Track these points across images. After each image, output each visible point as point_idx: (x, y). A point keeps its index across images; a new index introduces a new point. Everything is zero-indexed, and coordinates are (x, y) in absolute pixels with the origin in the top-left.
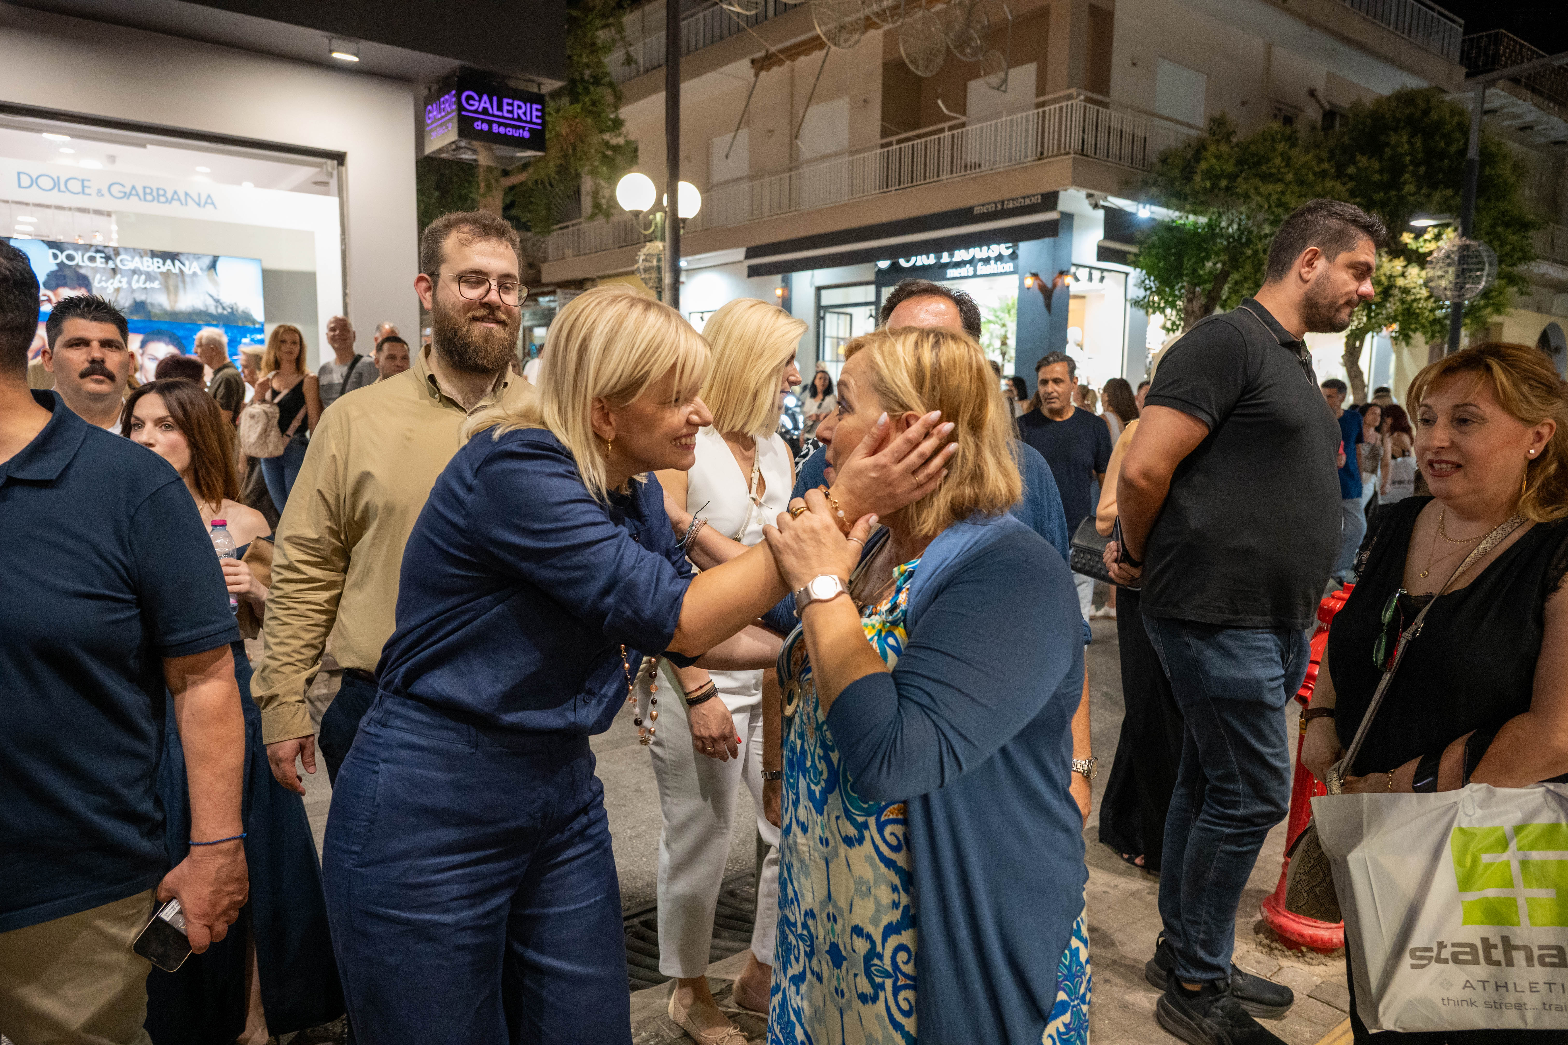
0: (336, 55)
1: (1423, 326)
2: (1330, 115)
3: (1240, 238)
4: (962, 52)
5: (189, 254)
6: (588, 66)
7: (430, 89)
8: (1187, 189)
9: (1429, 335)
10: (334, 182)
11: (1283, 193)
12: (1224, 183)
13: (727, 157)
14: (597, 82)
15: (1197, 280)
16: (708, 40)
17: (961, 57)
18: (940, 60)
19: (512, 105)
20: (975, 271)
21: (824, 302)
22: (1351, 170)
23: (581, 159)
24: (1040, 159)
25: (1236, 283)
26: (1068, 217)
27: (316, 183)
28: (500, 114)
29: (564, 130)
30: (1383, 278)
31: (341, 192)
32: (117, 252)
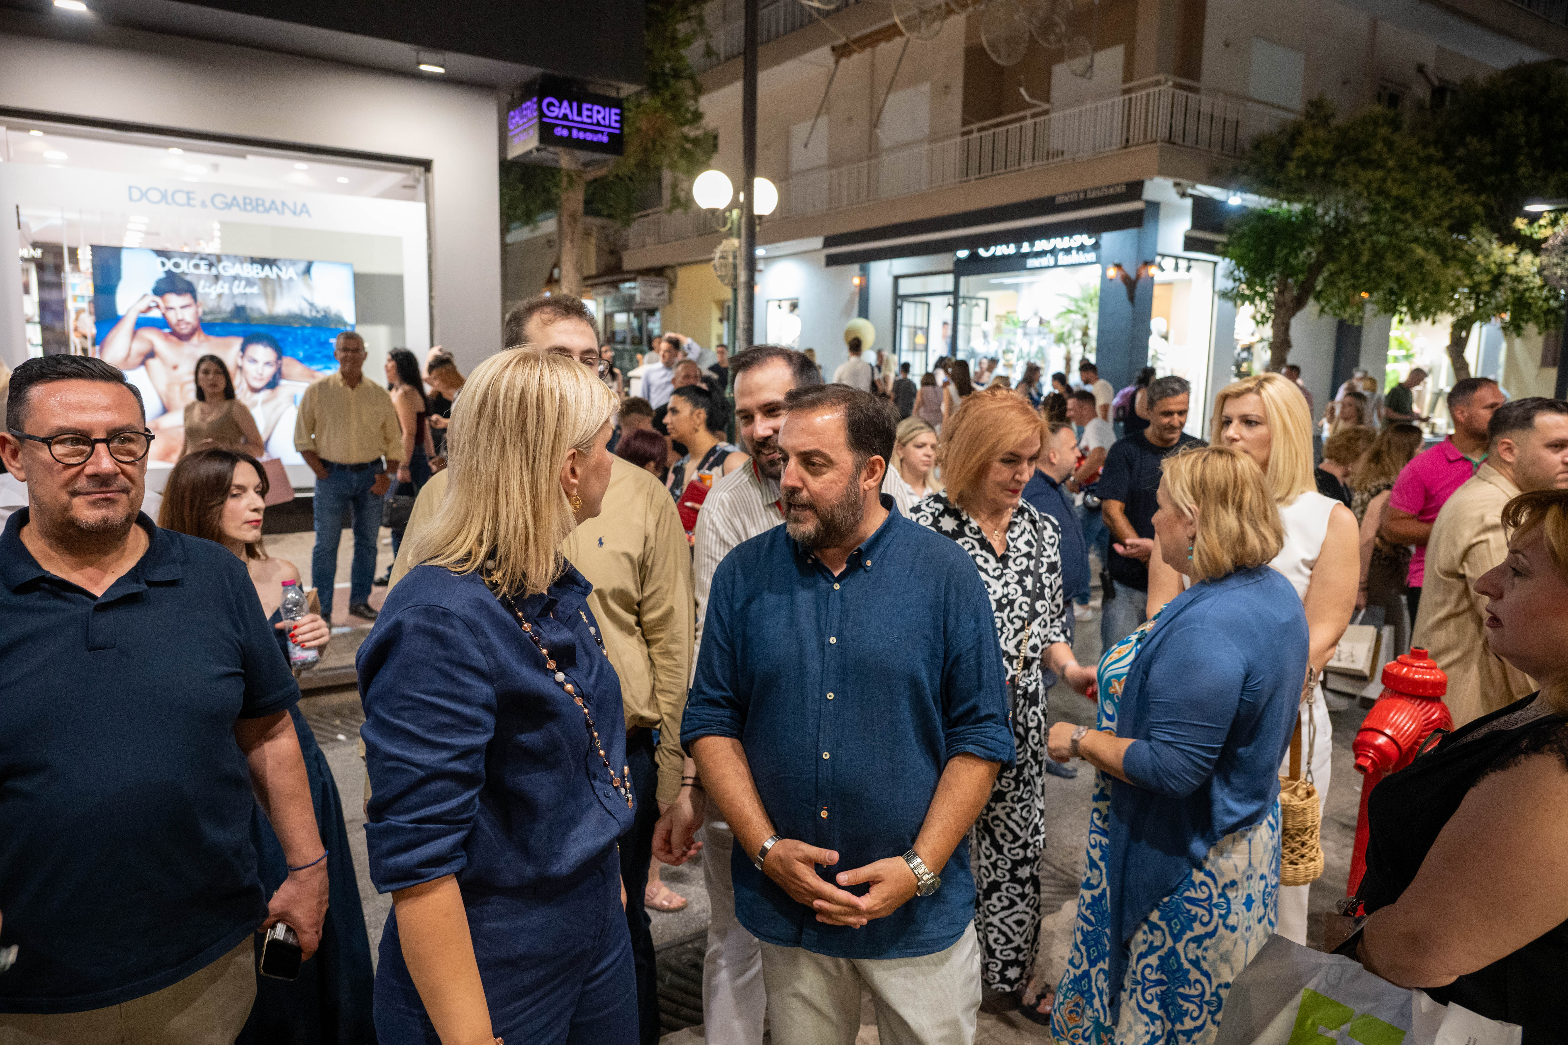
0: (424, 67)
1: (1536, 317)
2: (1439, 92)
3: (1336, 227)
4: (1046, 40)
5: (285, 260)
6: (669, 60)
7: (512, 95)
8: (1281, 177)
9: (1542, 325)
10: (421, 188)
11: (1384, 180)
12: (1320, 170)
13: (806, 146)
14: (677, 74)
15: (1289, 271)
16: (789, 28)
17: (1046, 45)
18: (1023, 47)
19: (591, 110)
20: (1056, 261)
21: (902, 291)
22: (1461, 152)
23: (660, 153)
24: (1125, 147)
25: (1331, 274)
26: (1154, 207)
27: (405, 187)
28: (579, 119)
29: (644, 125)
30: (1493, 266)
31: (428, 198)
32: (219, 259)
